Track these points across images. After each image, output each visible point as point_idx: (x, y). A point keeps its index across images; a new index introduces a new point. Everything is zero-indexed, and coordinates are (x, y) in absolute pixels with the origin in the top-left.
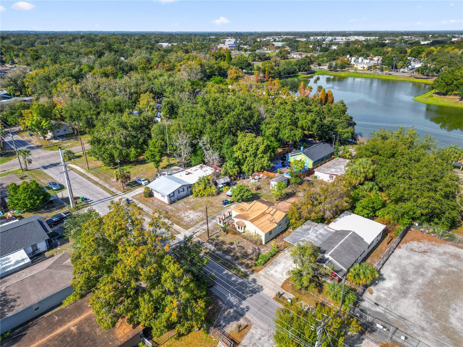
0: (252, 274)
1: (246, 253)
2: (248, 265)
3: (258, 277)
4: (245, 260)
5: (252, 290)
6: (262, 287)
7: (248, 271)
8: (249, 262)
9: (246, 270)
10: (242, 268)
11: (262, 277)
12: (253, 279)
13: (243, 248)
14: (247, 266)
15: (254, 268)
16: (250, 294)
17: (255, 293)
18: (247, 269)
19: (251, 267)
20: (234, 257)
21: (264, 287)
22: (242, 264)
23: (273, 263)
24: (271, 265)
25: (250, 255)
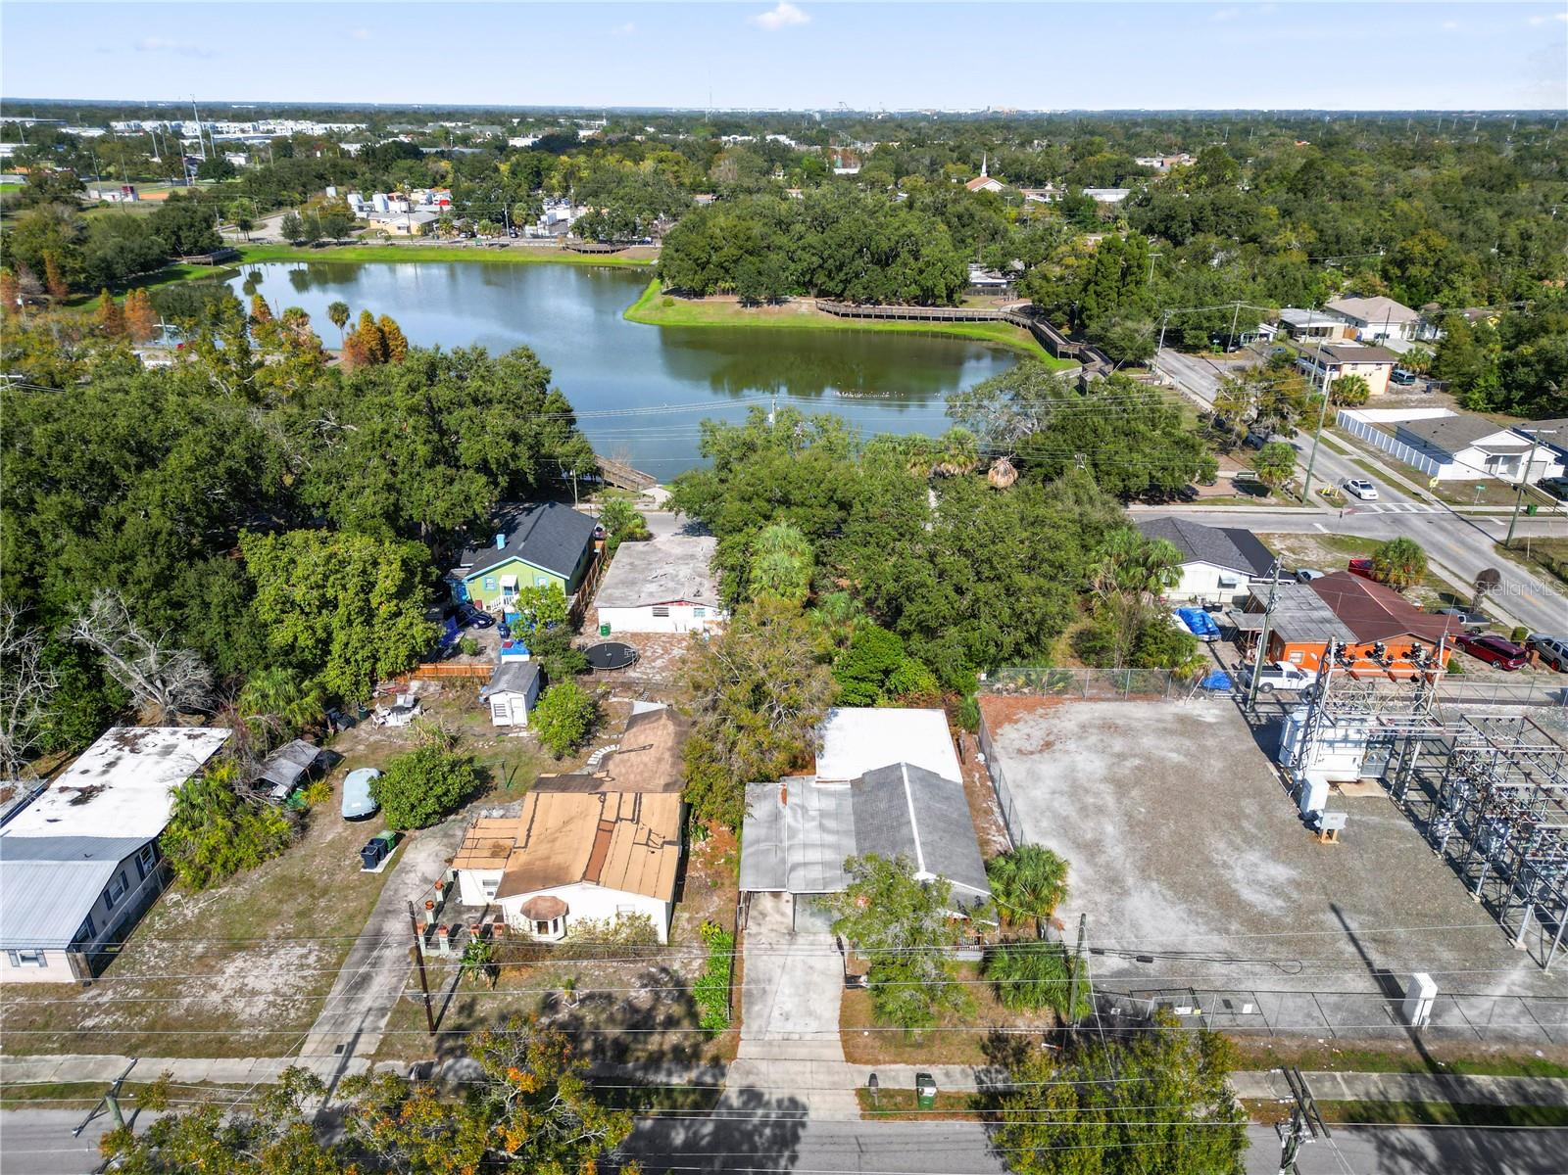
0: (723, 1075)
1: (631, 1008)
2: (677, 1050)
3: (748, 1073)
4: (656, 1038)
5: (774, 1135)
6: (793, 1102)
7: (703, 1074)
8: (674, 1037)
9: (693, 1074)
10: (670, 1074)
11: (763, 1066)
12: (741, 1092)
13: (609, 998)
14: (683, 1058)
15: (709, 1050)
16: (787, 1154)
17: (796, 1138)
18: (688, 1068)
19: (696, 1054)
20: (603, 1052)
21: (802, 1098)
22: (655, 1061)
23: (749, 994)
24: (751, 1004)
25: (653, 1008)
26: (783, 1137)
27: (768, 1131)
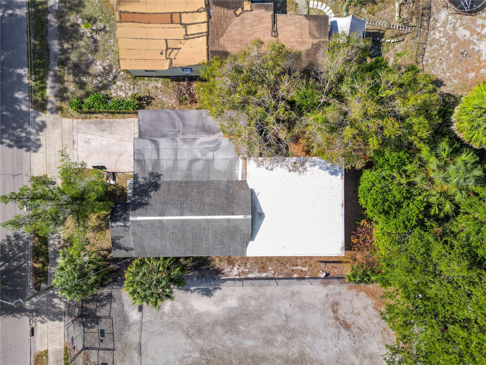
0: (52, 113)
1: (89, 64)
2: (66, 90)
3: (54, 124)
4: (71, 78)
5: (21, 138)
6: (39, 146)
7: (53, 103)
8: (72, 87)
9: (52, 98)
10: (52, 88)
11: (58, 131)
12: (43, 122)
14: (61, 94)
15: (65, 105)
16: (12, 143)
17: (20, 147)
18: (56, 96)
19: (63, 99)
20: (63, 54)
21: (41, 150)
22: (59, 79)
23: (102, 123)
24: (96, 124)
25: (90, 75)
26: (21, 142)
27: (23, 135)
